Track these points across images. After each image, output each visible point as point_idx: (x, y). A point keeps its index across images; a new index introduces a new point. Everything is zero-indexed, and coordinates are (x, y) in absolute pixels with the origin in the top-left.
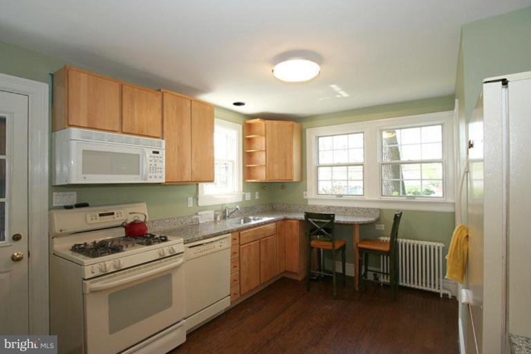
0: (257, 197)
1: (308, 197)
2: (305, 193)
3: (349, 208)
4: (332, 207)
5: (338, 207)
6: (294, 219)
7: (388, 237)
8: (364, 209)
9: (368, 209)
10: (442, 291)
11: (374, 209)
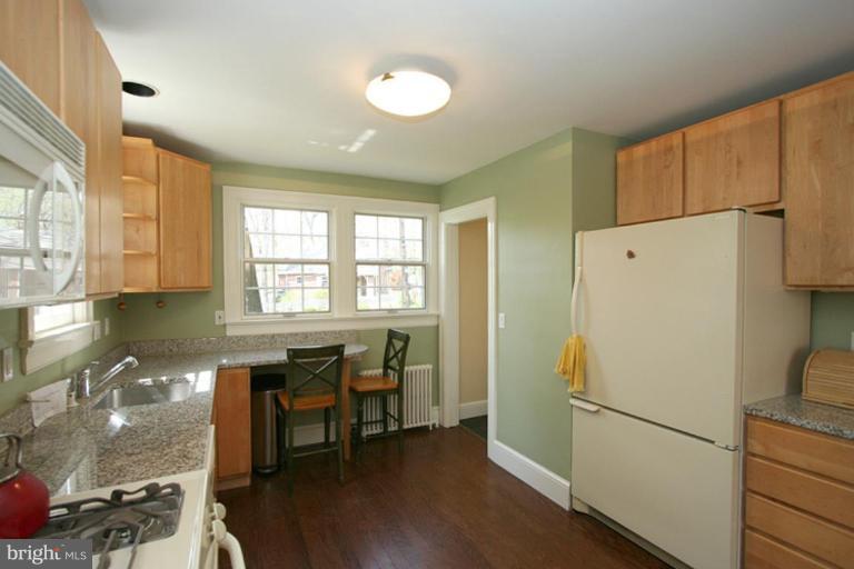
0: (107, 331)
1: (228, 320)
2: (218, 313)
3: (311, 334)
4: (279, 335)
5: (291, 334)
6: (243, 367)
7: (378, 368)
8: (335, 332)
9: (340, 332)
10: (430, 423)
11: (348, 331)
